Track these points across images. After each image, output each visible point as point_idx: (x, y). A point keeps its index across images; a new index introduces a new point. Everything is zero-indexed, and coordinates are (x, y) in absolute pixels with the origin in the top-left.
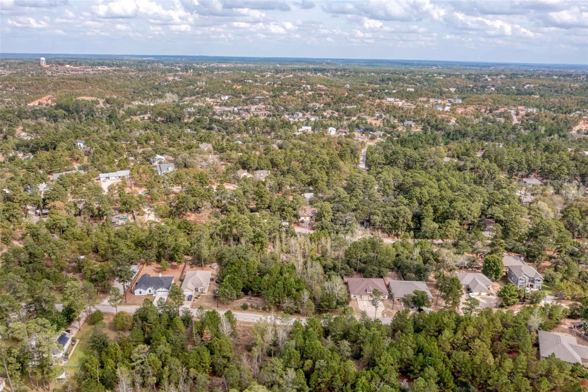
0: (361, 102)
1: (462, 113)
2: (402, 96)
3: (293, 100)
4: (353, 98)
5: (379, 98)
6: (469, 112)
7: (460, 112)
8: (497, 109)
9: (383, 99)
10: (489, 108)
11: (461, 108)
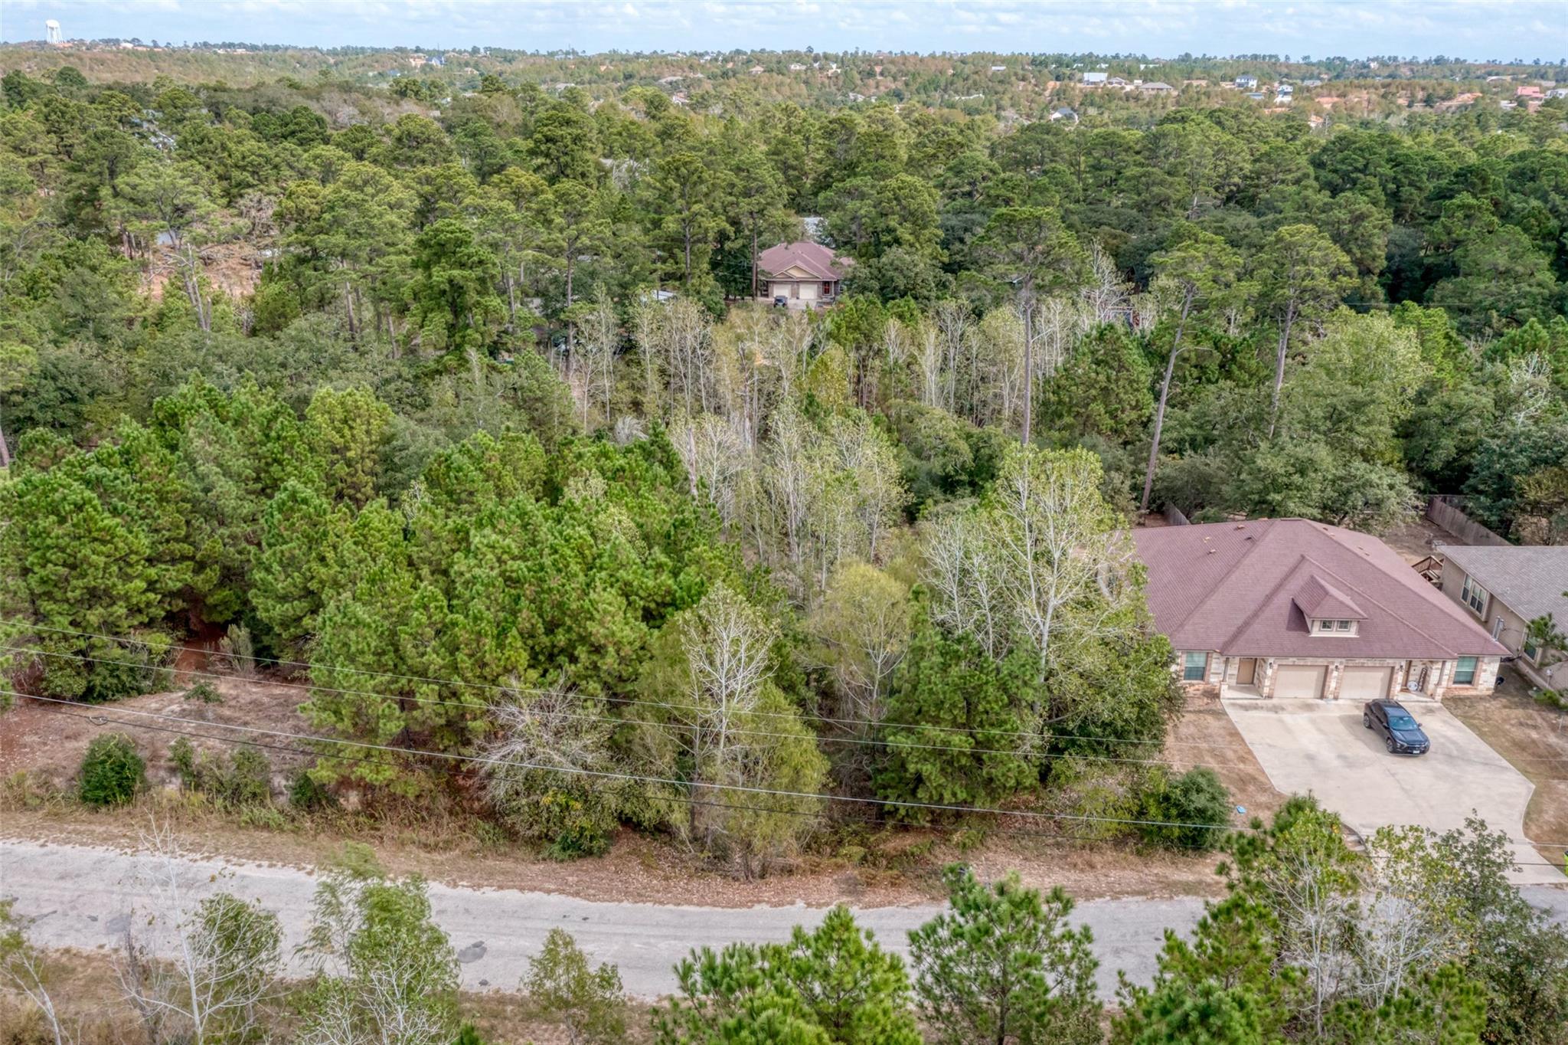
0: (1000, 88)
1: (1334, 106)
2: (1130, 73)
3: (782, 84)
4: (976, 77)
5: (1058, 78)
6: (1359, 102)
7: (1328, 106)
8: (1449, 96)
9: (1070, 78)
10: (1420, 95)
11: (1330, 95)
